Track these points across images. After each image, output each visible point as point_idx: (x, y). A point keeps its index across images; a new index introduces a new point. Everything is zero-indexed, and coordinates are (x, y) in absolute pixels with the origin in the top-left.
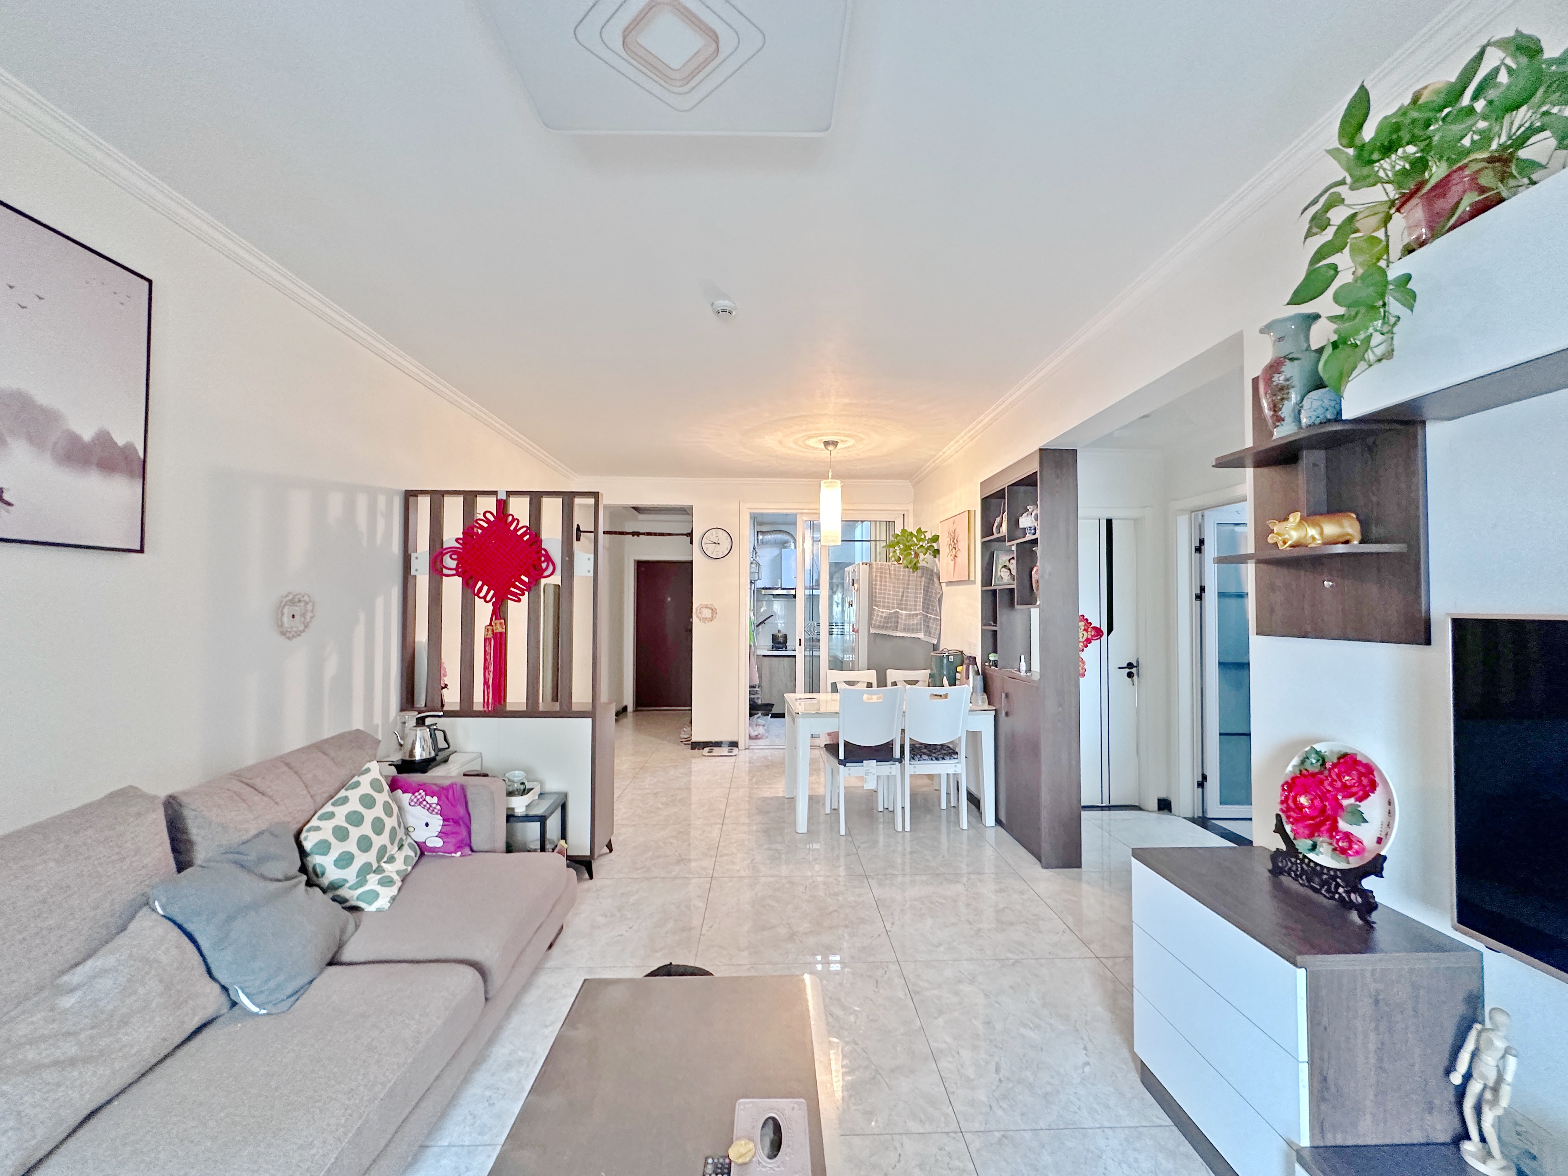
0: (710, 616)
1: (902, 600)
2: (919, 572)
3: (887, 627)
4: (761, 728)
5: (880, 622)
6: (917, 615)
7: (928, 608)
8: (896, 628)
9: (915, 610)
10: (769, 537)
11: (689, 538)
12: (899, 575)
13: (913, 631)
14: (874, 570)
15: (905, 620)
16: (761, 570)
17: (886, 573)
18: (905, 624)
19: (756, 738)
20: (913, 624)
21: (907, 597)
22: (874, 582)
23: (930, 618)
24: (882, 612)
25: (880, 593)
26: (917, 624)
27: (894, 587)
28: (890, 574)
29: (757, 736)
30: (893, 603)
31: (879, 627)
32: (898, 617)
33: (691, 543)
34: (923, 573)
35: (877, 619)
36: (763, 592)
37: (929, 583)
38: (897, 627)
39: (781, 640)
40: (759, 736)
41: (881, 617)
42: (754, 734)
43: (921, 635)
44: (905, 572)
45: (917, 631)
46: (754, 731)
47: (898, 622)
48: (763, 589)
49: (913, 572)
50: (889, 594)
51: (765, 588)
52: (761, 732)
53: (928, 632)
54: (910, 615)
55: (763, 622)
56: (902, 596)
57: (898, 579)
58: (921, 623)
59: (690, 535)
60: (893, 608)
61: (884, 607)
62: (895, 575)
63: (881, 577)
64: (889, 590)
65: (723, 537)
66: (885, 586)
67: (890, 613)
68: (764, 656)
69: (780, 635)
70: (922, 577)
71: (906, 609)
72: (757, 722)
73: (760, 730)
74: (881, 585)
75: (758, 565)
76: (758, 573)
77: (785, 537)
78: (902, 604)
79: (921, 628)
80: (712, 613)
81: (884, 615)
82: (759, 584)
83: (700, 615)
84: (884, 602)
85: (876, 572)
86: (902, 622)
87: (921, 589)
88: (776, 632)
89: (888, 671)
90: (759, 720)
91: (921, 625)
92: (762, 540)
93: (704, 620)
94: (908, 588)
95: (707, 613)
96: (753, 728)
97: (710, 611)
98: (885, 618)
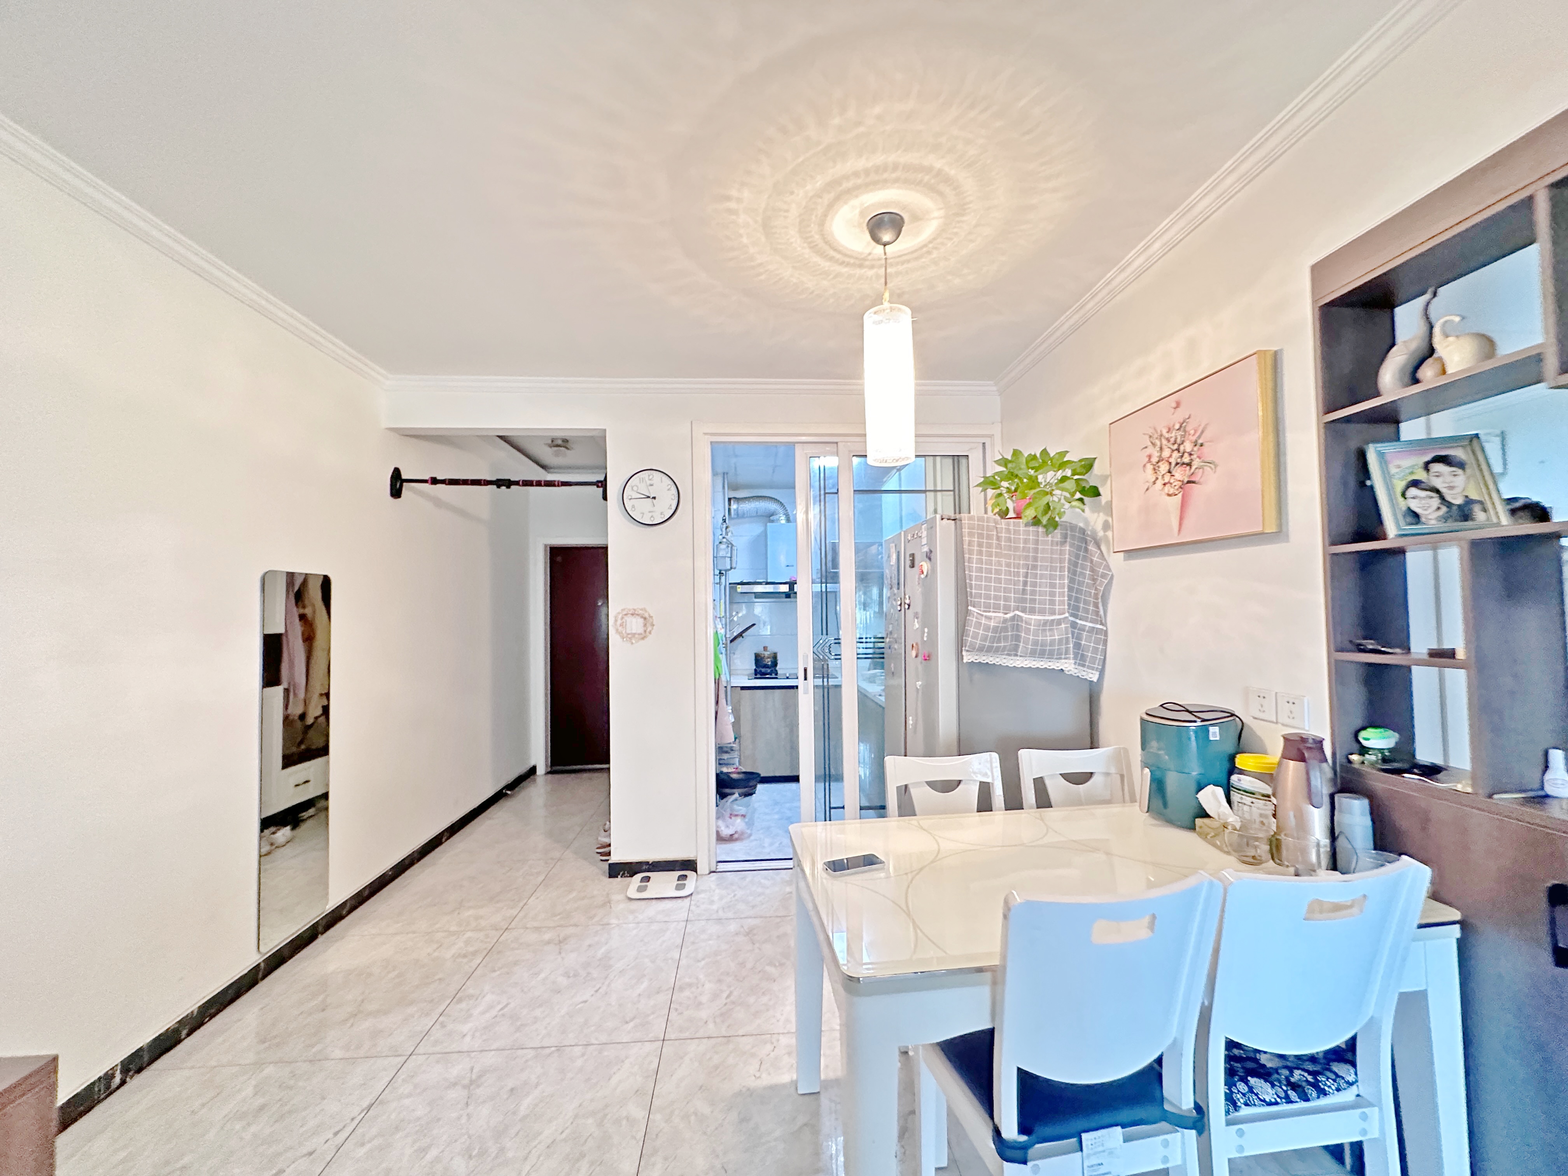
0: (641, 630)
1: (1024, 591)
2: (1058, 534)
3: (997, 650)
4: (739, 820)
5: (985, 639)
6: (1059, 622)
7: (1077, 608)
8: (1013, 651)
9: (1053, 613)
10: (746, 506)
11: (601, 489)
12: (1017, 541)
13: (1051, 655)
14: (966, 531)
15: (1036, 633)
16: (735, 553)
17: (989, 537)
18: (1036, 643)
19: (731, 839)
20: (1052, 643)
21: (1034, 585)
22: (967, 556)
23: (1082, 629)
24: (989, 618)
25: (979, 578)
26: (1060, 640)
27: (1008, 565)
28: (998, 538)
29: (731, 835)
30: (1006, 599)
31: (981, 649)
32: (1018, 628)
33: (605, 498)
34: (1065, 536)
35: (975, 633)
36: (740, 589)
37: (1077, 557)
38: (1016, 648)
39: (769, 662)
40: (736, 836)
41: (987, 628)
42: (726, 832)
43: (1068, 666)
44: (1027, 533)
45: (1061, 656)
46: (727, 827)
47: (1017, 638)
48: (739, 584)
49: (1047, 533)
50: (999, 581)
51: (742, 583)
52: (739, 829)
53: (1081, 659)
54: (1045, 623)
55: (740, 635)
56: (1025, 583)
57: (1016, 549)
58: (1067, 638)
59: (602, 484)
60: (1007, 609)
61: (987, 607)
62: (1009, 540)
63: (980, 545)
64: (998, 572)
65: (661, 487)
66: (990, 563)
67: (1005, 621)
68: (743, 688)
69: (767, 654)
70: (1063, 543)
71: (1032, 611)
72: (732, 810)
73: (739, 824)
74: (980, 561)
75: (730, 545)
76: (731, 557)
77: (772, 506)
78: (1024, 600)
79: (1067, 650)
80: (645, 625)
81: (992, 624)
82: (734, 577)
83: (620, 629)
84: (988, 597)
85: (971, 534)
86: (1028, 638)
87: (1062, 569)
88: (760, 650)
89: (1023, 753)
90: (735, 807)
91: (1067, 643)
92: (737, 510)
93: (630, 637)
94: (1035, 567)
95: (635, 625)
96: (724, 820)
97: (641, 621)
98: (995, 630)
